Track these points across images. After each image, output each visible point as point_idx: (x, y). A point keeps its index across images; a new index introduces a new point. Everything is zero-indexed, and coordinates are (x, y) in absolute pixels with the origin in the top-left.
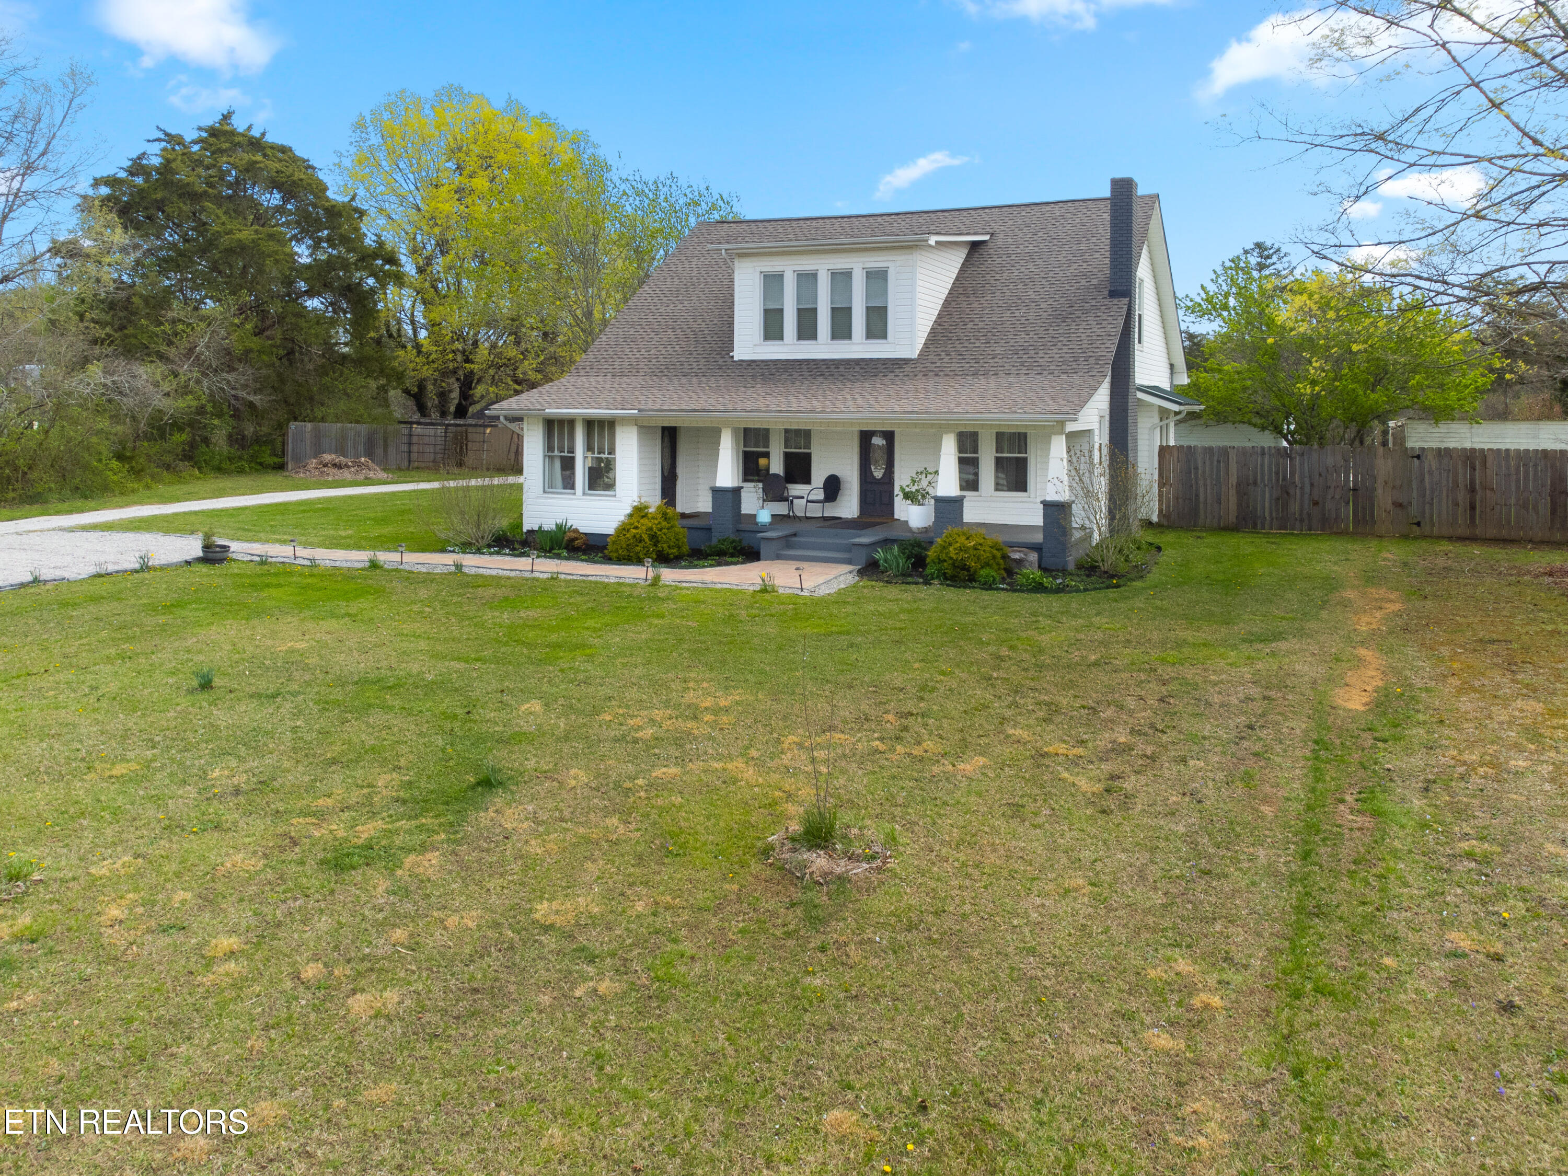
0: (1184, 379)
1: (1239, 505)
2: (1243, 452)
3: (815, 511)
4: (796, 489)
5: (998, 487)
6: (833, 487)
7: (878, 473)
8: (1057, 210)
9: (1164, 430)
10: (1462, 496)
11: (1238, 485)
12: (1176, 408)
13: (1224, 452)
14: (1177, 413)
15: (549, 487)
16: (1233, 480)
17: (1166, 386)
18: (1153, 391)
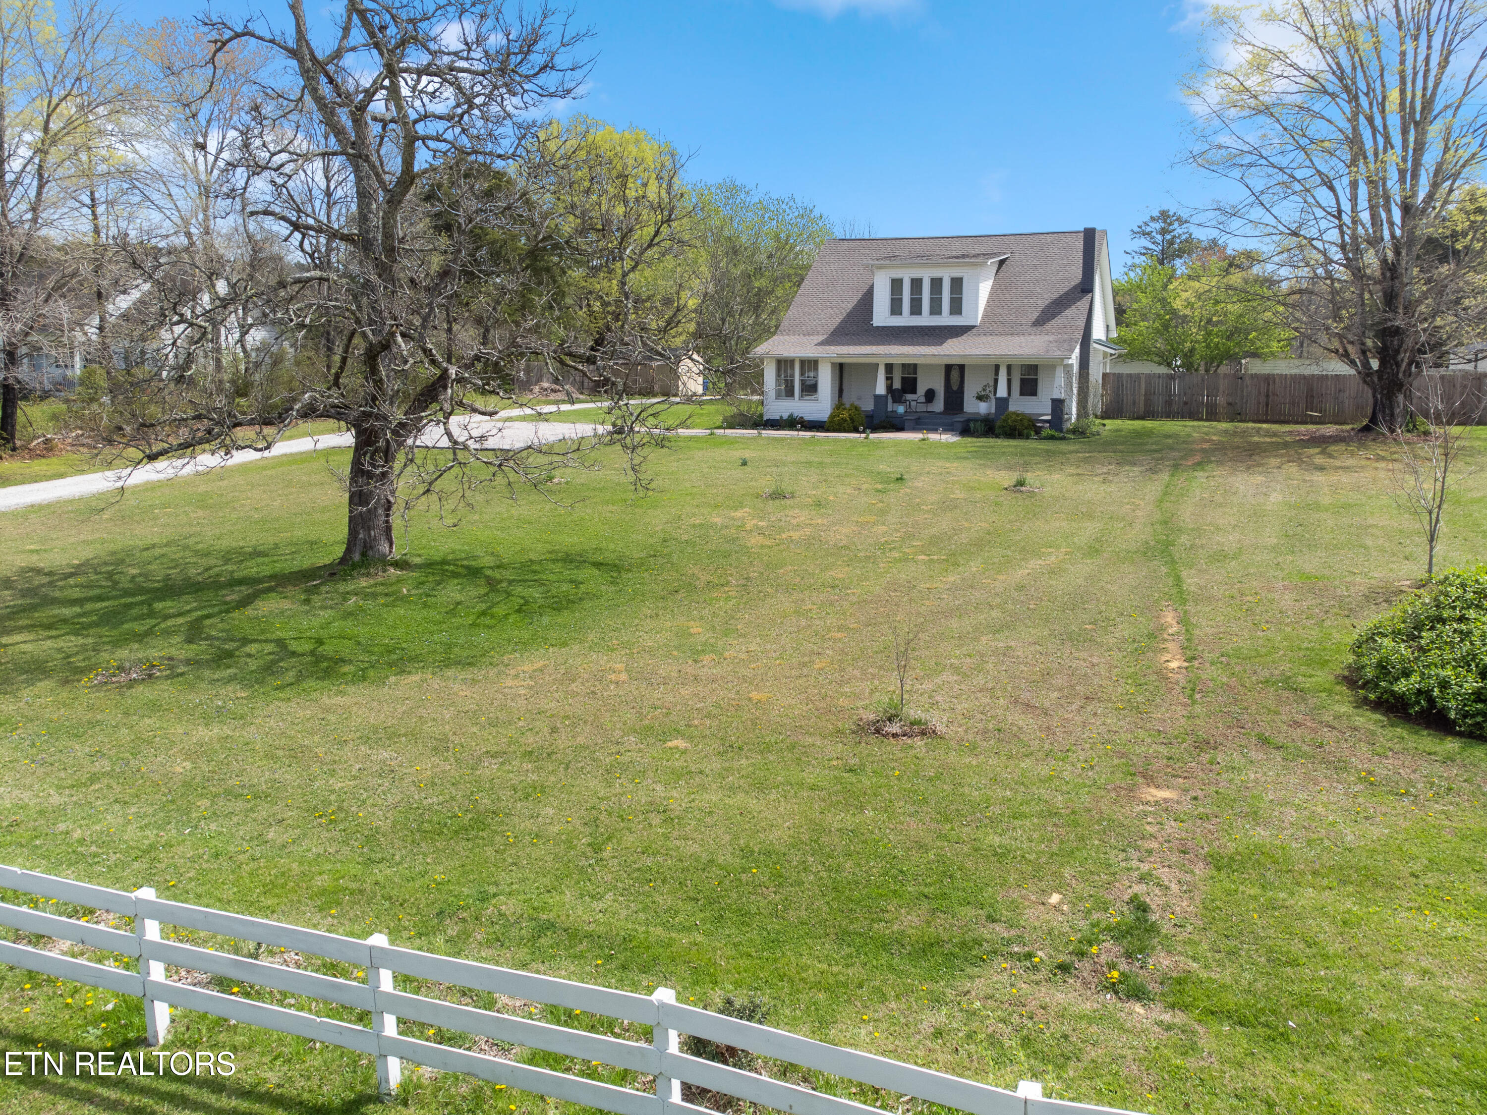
0: (1114, 335)
1: (1146, 405)
2: (1149, 376)
3: (922, 408)
4: (909, 397)
5: (1022, 394)
6: (930, 395)
7: (955, 388)
8: (1049, 238)
9: (1105, 364)
10: (1263, 399)
11: (1146, 394)
12: (1113, 352)
13: (1138, 376)
14: (1111, 355)
15: (778, 396)
16: (1143, 392)
17: (1104, 338)
18: (1099, 342)
